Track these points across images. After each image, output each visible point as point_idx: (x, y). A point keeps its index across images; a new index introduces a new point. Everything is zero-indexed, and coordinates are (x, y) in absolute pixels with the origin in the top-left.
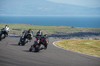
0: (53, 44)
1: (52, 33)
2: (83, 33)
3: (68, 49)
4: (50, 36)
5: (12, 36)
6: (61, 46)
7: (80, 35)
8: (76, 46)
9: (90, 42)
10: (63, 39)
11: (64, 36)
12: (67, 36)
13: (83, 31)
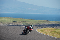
0: (36, 30)
1: (35, 24)
2: (54, 24)
3: (45, 34)
4: (34, 26)
5: (11, 25)
6: (41, 32)
7: (52, 26)
8: (50, 32)
9: (58, 30)
10: (42, 28)
11: (42, 26)
12: (44, 26)
13: (54, 23)
